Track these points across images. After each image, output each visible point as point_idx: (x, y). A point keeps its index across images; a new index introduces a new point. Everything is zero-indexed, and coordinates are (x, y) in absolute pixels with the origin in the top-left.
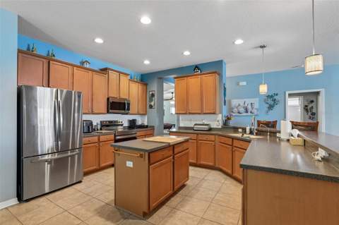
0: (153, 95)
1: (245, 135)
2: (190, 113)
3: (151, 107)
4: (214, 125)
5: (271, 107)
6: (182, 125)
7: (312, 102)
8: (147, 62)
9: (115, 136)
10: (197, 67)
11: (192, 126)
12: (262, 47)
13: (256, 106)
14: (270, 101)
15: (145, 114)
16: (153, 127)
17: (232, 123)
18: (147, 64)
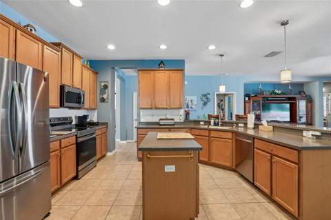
0: (106, 87)
1: (210, 127)
2: (156, 108)
3: (103, 100)
4: (177, 120)
5: (205, 104)
6: (142, 120)
7: (222, 101)
8: (111, 47)
9: (77, 138)
10: (162, 62)
11: (157, 121)
12: (222, 55)
13: (195, 103)
14: (204, 99)
15: (94, 109)
16: (106, 124)
17: (192, 117)
18: (111, 50)
